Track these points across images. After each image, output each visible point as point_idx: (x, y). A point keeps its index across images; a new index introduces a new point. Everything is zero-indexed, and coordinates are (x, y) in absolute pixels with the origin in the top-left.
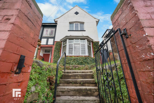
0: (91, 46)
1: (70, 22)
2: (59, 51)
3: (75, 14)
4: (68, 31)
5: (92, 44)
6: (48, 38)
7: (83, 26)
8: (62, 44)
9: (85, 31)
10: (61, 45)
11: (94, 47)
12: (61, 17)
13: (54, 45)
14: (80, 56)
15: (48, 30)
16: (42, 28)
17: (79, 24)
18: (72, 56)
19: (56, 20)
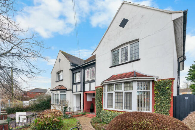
0: (151, 91)
1: (112, 51)
2: (100, 101)
4: (110, 67)
5: (153, 86)
8: (103, 90)
11: (155, 92)
12: (100, 45)
13: (96, 91)
14: (122, 111)
15: (89, 71)
16: (83, 70)
17: (128, 46)
18: (111, 110)
19: (93, 55)
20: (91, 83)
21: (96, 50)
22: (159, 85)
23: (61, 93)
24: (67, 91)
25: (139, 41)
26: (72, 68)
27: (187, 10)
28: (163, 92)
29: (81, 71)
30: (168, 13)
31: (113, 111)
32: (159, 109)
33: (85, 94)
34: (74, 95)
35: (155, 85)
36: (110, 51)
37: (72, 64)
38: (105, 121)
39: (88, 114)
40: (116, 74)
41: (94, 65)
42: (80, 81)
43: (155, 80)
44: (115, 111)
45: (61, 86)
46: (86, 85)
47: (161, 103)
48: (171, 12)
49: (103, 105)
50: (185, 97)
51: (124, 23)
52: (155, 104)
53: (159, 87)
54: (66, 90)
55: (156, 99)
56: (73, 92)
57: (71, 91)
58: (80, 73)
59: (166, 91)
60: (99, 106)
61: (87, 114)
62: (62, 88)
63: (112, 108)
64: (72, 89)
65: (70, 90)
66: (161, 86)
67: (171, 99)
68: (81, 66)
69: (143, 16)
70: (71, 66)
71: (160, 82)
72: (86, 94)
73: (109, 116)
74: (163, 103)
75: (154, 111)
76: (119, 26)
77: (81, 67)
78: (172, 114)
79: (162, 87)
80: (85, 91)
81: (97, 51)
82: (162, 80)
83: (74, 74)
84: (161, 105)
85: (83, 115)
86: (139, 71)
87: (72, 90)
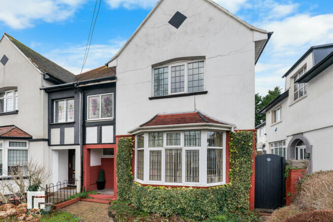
0: (224, 147)
1: (153, 66)
2: (127, 166)
3: (170, 25)
4: (151, 99)
5: (228, 141)
6: (99, 125)
7: (201, 70)
8: (134, 143)
9: (206, 93)
10: (133, 146)
11: (231, 150)
13: (115, 144)
14: (182, 187)
15: (96, 99)
16: (81, 95)
17: (185, 65)
18: (159, 186)
19: (110, 65)
20: (104, 128)
21: (117, 57)
22: (238, 140)
23: (12, 148)
24: (31, 143)
25: (203, 61)
26: (48, 85)
27: (273, 32)
28: (244, 150)
29: (76, 96)
30: (248, 28)
31: (163, 187)
32: (237, 178)
33: (85, 151)
34: (54, 152)
35: (232, 139)
36: (151, 67)
37: (47, 77)
38: (145, 210)
39: (96, 196)
40: (164, 114)
41: (112, 89)
42: (72, 120)
43: (233, 130)
44: (167, 186)
45: (10, 129)
46: (88, 130)
47: (241, 167)
48: (253, 28)
49: (133, 174)
50: (267, 158)
51: (177, 20)
52: (230, 170)
53: (238, 142)
54: (30, 139)
55: (233, 162)
56: (50, 145)
57: (47, 142)
58: (72, 102)
59: (248, 149)
60: (126, 177)
61: (92, 196)
62: (15, 134)
63: (160, 180)
64: (47, 138)
65: (44, 140)
66: (242, 140)
67: (253, 161)
68: (78, 85)
69: (211, 19)
70: (44, 81)
71: (239, 134)
72: (89, 150)
73: (156, 199)
74: (243, 167)
75: (230, 182)
76: (169, 22)
77: (76, 88)
78: (254, 184)
79: (243, 142)
80: (87, 142)
81: (119, 58)
82: (240, 131)
83: (53, 100)
84: (240, 171)
85: (82, 198)
86: (206, 113)
87: (48, 140)
